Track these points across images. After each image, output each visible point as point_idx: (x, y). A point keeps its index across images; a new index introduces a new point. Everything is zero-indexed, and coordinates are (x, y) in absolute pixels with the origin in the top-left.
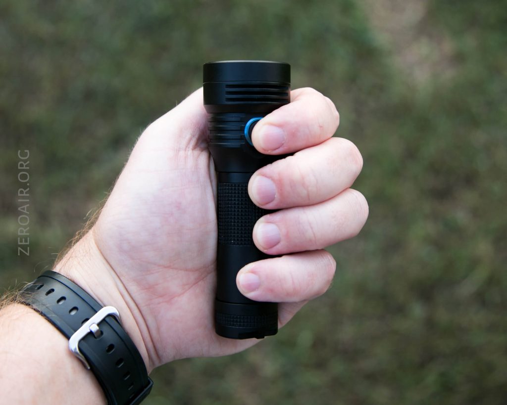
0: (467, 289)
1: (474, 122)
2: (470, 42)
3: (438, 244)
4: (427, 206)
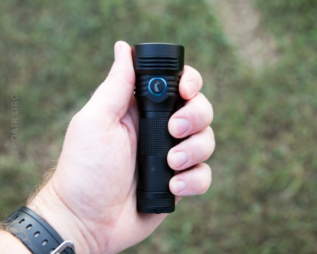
0: (287, 194)
1: (290, 90)
2: (286, 41)
3: (269, 167)
4: (262, 143)
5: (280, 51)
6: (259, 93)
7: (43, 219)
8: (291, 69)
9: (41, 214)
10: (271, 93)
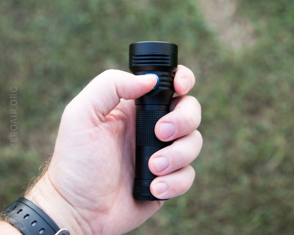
0: (272, 165)
1: (268, 69)
2: (262, 24)
3: (253, 141)
4: (246, 120)
5: (257, 34)
6: (240, 73)
7: (39, 209)
8: (268, 49)
9: (37, 205)
10: (252, 73)
